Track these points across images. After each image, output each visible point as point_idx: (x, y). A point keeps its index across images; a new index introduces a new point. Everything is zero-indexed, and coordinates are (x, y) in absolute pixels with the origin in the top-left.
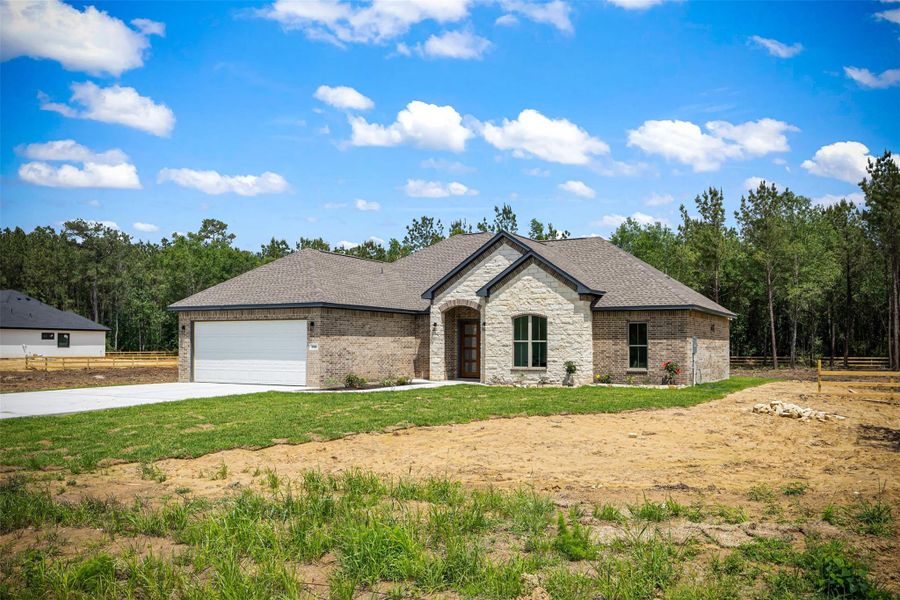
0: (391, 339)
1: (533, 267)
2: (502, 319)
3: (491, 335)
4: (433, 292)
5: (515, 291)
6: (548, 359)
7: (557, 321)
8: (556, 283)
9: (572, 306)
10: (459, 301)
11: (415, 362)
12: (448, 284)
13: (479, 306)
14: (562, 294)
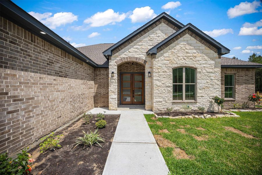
0: (81, 82)
1: (187, 37)
2: (166, 69)
3: (158, 80)
4: (112, 51)
5: (175, 51)
6: (198, 95)
7: (204, 71)
8: (203, 47)
9: (213, 62)
10: (130, 58)
11: (94, 97)
12: (122, 46)
13: (145, 62)
14: (206, 54)
